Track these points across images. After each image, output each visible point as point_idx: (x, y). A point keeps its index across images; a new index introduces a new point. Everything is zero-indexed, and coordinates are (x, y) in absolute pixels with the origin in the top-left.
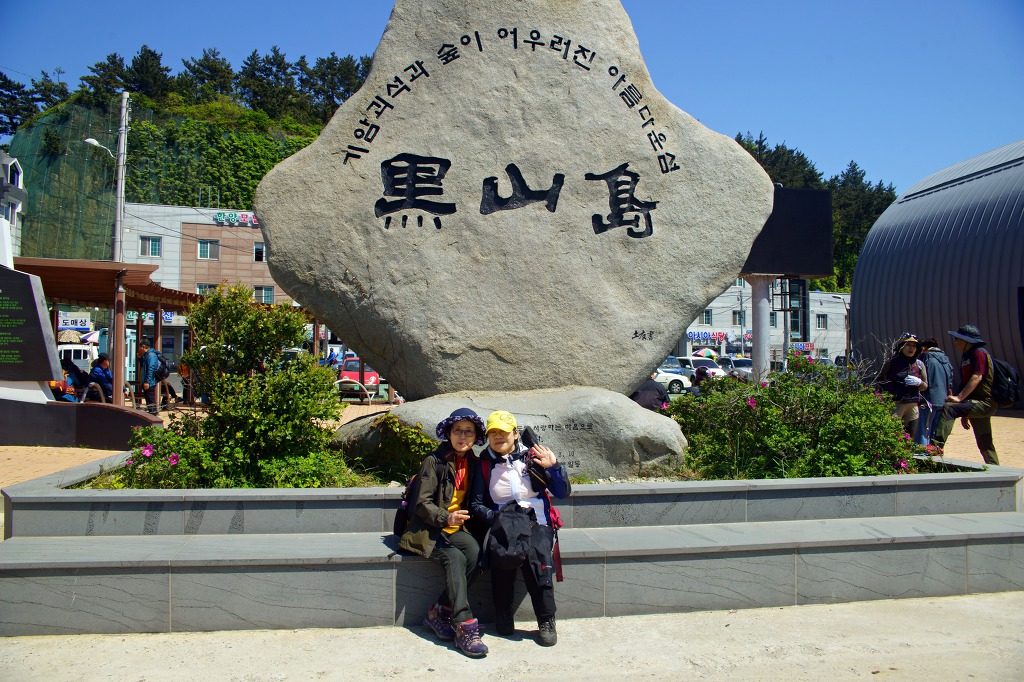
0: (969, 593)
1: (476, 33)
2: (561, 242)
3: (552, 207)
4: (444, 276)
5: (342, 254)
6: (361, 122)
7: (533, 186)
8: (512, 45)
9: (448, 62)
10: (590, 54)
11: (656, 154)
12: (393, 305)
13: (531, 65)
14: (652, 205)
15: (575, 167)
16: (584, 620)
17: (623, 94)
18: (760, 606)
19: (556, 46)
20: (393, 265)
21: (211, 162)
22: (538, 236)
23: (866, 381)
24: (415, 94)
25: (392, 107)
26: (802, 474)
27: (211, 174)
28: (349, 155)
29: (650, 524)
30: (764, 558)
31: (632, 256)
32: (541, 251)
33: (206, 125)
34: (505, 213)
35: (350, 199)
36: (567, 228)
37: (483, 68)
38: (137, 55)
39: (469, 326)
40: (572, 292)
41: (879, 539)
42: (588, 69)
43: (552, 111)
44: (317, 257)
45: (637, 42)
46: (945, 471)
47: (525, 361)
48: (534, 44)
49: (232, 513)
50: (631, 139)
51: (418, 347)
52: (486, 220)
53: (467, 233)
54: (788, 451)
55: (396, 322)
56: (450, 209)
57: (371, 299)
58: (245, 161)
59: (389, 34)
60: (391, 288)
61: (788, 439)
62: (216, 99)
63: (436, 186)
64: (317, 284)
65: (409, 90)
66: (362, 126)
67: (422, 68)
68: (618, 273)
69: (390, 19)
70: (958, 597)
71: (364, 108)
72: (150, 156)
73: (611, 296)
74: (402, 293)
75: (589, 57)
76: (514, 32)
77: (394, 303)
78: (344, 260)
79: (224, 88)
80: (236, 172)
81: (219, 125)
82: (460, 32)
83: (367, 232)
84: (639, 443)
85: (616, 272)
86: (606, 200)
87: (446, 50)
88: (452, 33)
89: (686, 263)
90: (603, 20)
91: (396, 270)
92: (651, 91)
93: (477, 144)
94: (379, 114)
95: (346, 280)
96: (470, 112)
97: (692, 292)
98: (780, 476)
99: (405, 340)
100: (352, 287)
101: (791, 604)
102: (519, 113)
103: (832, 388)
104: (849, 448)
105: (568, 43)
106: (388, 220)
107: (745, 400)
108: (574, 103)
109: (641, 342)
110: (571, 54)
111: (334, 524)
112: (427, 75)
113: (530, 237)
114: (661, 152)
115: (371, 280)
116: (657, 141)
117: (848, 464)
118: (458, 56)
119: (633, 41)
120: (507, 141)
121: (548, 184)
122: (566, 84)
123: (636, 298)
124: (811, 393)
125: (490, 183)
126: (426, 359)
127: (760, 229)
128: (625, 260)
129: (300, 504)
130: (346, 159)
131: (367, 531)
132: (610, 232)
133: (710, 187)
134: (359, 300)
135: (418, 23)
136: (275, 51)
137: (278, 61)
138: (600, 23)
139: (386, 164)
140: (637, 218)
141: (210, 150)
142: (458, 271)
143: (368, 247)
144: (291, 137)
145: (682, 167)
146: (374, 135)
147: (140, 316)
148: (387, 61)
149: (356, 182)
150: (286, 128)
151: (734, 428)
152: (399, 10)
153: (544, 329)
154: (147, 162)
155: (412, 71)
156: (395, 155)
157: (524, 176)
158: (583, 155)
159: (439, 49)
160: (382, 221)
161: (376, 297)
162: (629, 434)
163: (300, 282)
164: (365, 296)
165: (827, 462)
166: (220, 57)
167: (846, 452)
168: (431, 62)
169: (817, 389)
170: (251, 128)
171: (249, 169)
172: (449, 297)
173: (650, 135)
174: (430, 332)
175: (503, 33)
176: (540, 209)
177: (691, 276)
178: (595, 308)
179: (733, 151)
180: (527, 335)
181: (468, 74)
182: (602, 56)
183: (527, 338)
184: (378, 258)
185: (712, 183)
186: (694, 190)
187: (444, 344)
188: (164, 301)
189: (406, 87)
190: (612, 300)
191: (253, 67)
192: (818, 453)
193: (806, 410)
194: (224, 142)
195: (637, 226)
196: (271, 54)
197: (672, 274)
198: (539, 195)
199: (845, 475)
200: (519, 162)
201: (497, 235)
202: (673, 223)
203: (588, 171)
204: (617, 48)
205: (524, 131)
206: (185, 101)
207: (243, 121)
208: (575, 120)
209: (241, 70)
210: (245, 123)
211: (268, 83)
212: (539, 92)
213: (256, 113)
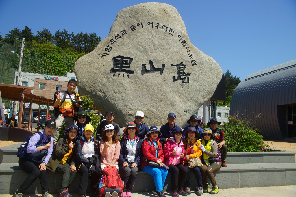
0: (286, 185)
1: (141, 23)
2: (163, 84)
3: (161, 73)
4: (130, 92)
5: (100, 84)
7: (156, 67)
8: (151, 27)
9: (133, 30)
10: (173, 31)
11: (191, 60)
12: (114, 99)
13: (157, 33)
14: (189, 74)
15: (168, 62)
17: (182, 43)
18: (230, 188)
19: (164, 28)
20: (115, 88)
21: (44, 61)
22: (157, 81)
23: (250, 126)
24: (123, 39)
25: (116, 42)
26: (235, 151)
27: (44, 65)
31: (183, 88)
32: (158, 86)
33: (43, 50)
34: (148, 74)
35: (103, 68)
36: (165, 80)
37: (143, 33)
38: (24, 29)
39: (137, 107)
40: (166, 98)
41: (262, 169)
42: (172, 35)
43: (162, 46)
44: (92, 84)
45: (186, 29)
47: (152, 117)
48: (158, 27)
50: (184, 56)
51: (121, 112)
52: (142, 76)
53: (137, 80)
54: (231, 145)
55: (115, 105)
56: (132, 72)
57: (108, 97)
58: (54, 61)
59: (116, 22)
60: (114, 94)
61: (230, 141)
62: (47, 43)
63: (128, 66)
64: (92, 92)
66: (107, 47)
67: (125, 32)
68: (180, 93)
69: (116, 17)
70: (284, 186)
71: (108, 42)
72: (26, 58)
73: (177, 100)
74: (117, 96)
75: (173, 32)
76: (152, 23)
77: (115, 99)
78: (101, 86)
79: (49, 40)
80: (51, 64)
81: (47, 51)
82: (137, 22)
83: (108, 78)
85: (179, 93)
86: (177, 72)
87: (133, 27)
88: (134, 23)
89: (198, 91)
90: (176, 22)
91: (116, 89)
92: (189, 42)
93: (141, 54)
94: (112, 44)
95: (101, 91)
96: (139, 45)
97: (200, 99)
99: (118, 110)
100: (102, 93)
101: (238, 187)
102: (153, 46)
103: (242, 127)
104: (248, 144)
105: (167, 28)
106: (114, 75)
108: (168, 44)
109: (185, 113)
110: (168, 31)
112: (127, 34)
113: (155, 82)
114: (192, 60)
115: (108, 92)
116: (191, 56)
117: (249, 148)
118: (136, 29)
119: (185, 28)
120: (149, 54)
121: (161, 67)
122: (166, 39)
123: (184, 101)
125: (144, 66)
126: (124, 116)
127: (219, 82)
128: (181, 89)
130: (102, 56)
132: (178, 81)
133: (205, 70)
134: (105, 97)
135: (125, 19)
136: (65, 30)
137: (65, 33)
138: (176, 23)
139: (114, 58)
140: (185, 78)
141: (44, 58)
142: (134, 90)
143: (108, 82)
144: (68, 55)
145: (197, 64)
146: (111, 50)
148: (115, 29)
149: (105, 63)
150: (67, 52)
152: (119, 15)
153: (158, 108)
154: (25, 60)
155: (122, 32)
156: (117, 56)
157: (154, 64)
158: (170, 59)
159: (130, 27)
160: (112, 75)
161: (109, 97)
163: (87, 92)
164: (106, 97)
165: (243, 148)
166: (48, 31)
168: (128, 30)
169: (239, 127)
170: (56, 52)
171: (55, 64)
172: (131, 98)
173: (189, 55)
174: (125, 108)
175: (149, 23)
176: (158, 74)
177: (200, 95)
178: (173, 103)
179: (212, 60)
180: (153, 110)
181: (139, 34)
182: (176, 32)
183: (153, 111)
184: (111, 85)
185: (206, 69)
186: (201, 71)
187: (129, 111)
188: (33, 99)
189: (120, 37)
190: (177, 101)
191: (58, 35)
192: (239, 145)
194: (48, 55)
195: (185, 80)
196: (64, 31)
197: (194, 94)
198: (158, 70)
199: (248, 151)
200: (152, 60)
201: (146, 81)
202: (195, 80)
203: (172, 64)
204: (180, 30)
205: (154, 51)
206: (37, 43)
207: (54, 50)
208: (169, 49)
209: (54, 35)
210: (55, 50)
211: (62, 39)
212: (159, 41)
213: (58, 48)
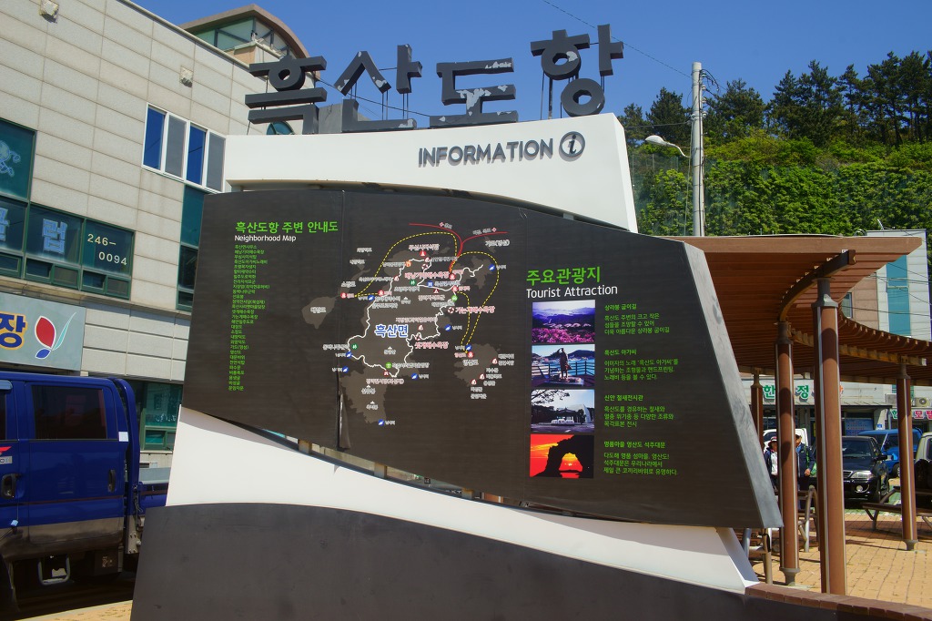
21: (749, 208)
27: (750, 221)
33: (739, 165)
58: (790, 202)
62: (749, 135)
72: (679, 209)
79: (754, 121)
80: (780, 215)
81: (756, 163)
136: (814, 66)
137: (819, 78)
141: (747, 194)
144: (845, 166)
150: (838, 155)
154: (675, 216)
166: (746, 88)
170: (795, 160)
171: (796, 210)
191: (787, 90)
194: (763, 182)
196: (809, 72)
206: (713, 143)
207: (784, 154)
209: (773, 98)
210: (787, 156)
211: (809, 106)
213: (799, 143)
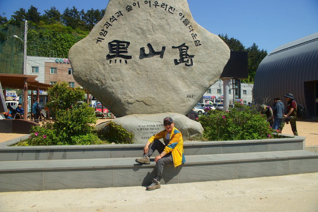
0: (289, 175)
1: (138, 2)
2: (164, 68)
3: (162, 57)
4: (128, 79)
6: (102, 30)
7: (156, 50)
8: (149, 6)
9: (129, 11)
10: (174, 9)
11: (194, 40)
13: (155, 12)
14: (193, 56)
15: (169, 44)
16: (172, 184)
17: (184, 21)
18: (226, 179)
19: (163, 6)
20: (112, 75)
21: (54, 43)
22: (157, 66)
23: (258, 111)
24: (119, 21)
25: (111, 25)
26: (239, 139)
27: (54, 47)
28: (98, 41)
29: (192, 155)
30: (227, 165)
31: (186, 72)
32: (158, 71)
33: (52, 31)
34: (147, 59)
35: (99, 54)
36: (166, 63)
37: (140, 13)
38: (29, 9)
39: (136, 94)
40: (168, 83)
41: (262, 159)
42: (173, 14)
43: (162, 27)
44: (88, 73)
46: (282, 138)
47: (154, 105)
48: (156, 6)
49: (63, 153)
50: (186, 36)
51: (120, 101)
52: (141, 61)
53: (135, 65)
54: (235, 132)
55: (113, 93)
56: (130, 57)
58: (65, 43)
59: (110, 2)
60: (112, 82)
61: (235, 128)
62: (55, 23)
63: (125, 50)
64: (88, 81)
65: (117, 20)
66: (102, 31)
67: (121, 13)
68: (182, 77)
70: (285, 176)
71: (103, 26)
72: (34, 41)
73: (180, 84)
74: (115, 84)
76: (150, 2)
77: (113, 87)
78: (97, 73)
79: (58, 19)
80: (62, 46)
81: (56, 31)
82: (133, 2)
83: (104, 65)
84: (189, 130)
85: (181, 77)
86: (179, 55)
87: (128, 7)
88: (130, 2)
89: (203, 74)
91: (113, 77)
92: (192, 21)
93: (138, 37)
94: (107, 28)
95: (97, 80)
96: (136, 27)
97: (205, 83)
98: (232, 139)
99: (116, 99)
100: (99, 82)
101: (235, 179)
102: (151, 27)
103: (248, 113)
104: (253, 131)
105: (167, 6)
106: (111, 61)
107: (221, 116)
108: (169, 24)
109: (189, 99)
110: (167, 9)
111: (94, 156)
112: (122, 15)
113: (155, 66)
114: (196, 40)
115: (105, 80)
116: (194, 36)
117: (253, 136)
118: (132, 9)
119: (187, 5)
120: (148, 36)
121: (160, 50)
122: (166, 18)
123: (188, 85)
124: (242, 114)
125: (142, 49)
126: (123, 104)
127: (226, 64)
128: (184, 73)
129: (84, 150)
130: (97, 42)
131: (105, 158)
132: (180, 64)
133: (211, 51)
134: (102, 86)
136: (74, 7)
137: (75, 11)
139: (110, 43)
140: (188, 60)
141: (54, 39)
142: (132, 77)
143: (104, 69)
144: (79, 35)
145: (202, 44)
146: (106, 34)
147: (32, 92)
148: (110, 11)
149: (100, 49)
150: (78, 32)
151: (218, 125)
153: (159, 95)
154: (33, 43)
155: (118, 14)
156: (113, 40)
157: (153, 47)
158: (171, 41)
159: (126, 7)
160: (108, 61)
161: (107, 85)
162: (186, 127)
163: (83, 81)
164: (104, 85)
165: (247, 135)
166: (56, 9)
167: (252, 132)
168: (124, 11)
169: (244, 113)
170: (67, 32)
171: (66, 45)
172: (130, 85)
173: (192, 34)
174: (124, 96)
176: (158, 57)
177: (205, 78)
178: (175, 88)
179: (218, 39)
180: (154, 97)
181: (135, 15)
182: (177, 10)
183: (154, 98)
184: (107, 73)
185: (211, 49)
186: (206, 51)
187: (128, 100)
188: (40, 87)
190: (180, 86)
191: (67, 13)
192: (244, 132)
193: (240, 120)
194: (58, 37)
195: (188, 63)
196: (73, 9)
197: (199, 78)
198: (158, 53)
199: (252, 139)
200: (151, 43)
201: (144, 66)
202: (199, 62)
203: (173, 46)
204: (182, 7)
205: (153, 33)
206: (45, 24)
208: (169, 30)
209: (63, 14)
210: (65, 31)
211: (72, 18)
212: (157, 21)
213: (68, 27)
